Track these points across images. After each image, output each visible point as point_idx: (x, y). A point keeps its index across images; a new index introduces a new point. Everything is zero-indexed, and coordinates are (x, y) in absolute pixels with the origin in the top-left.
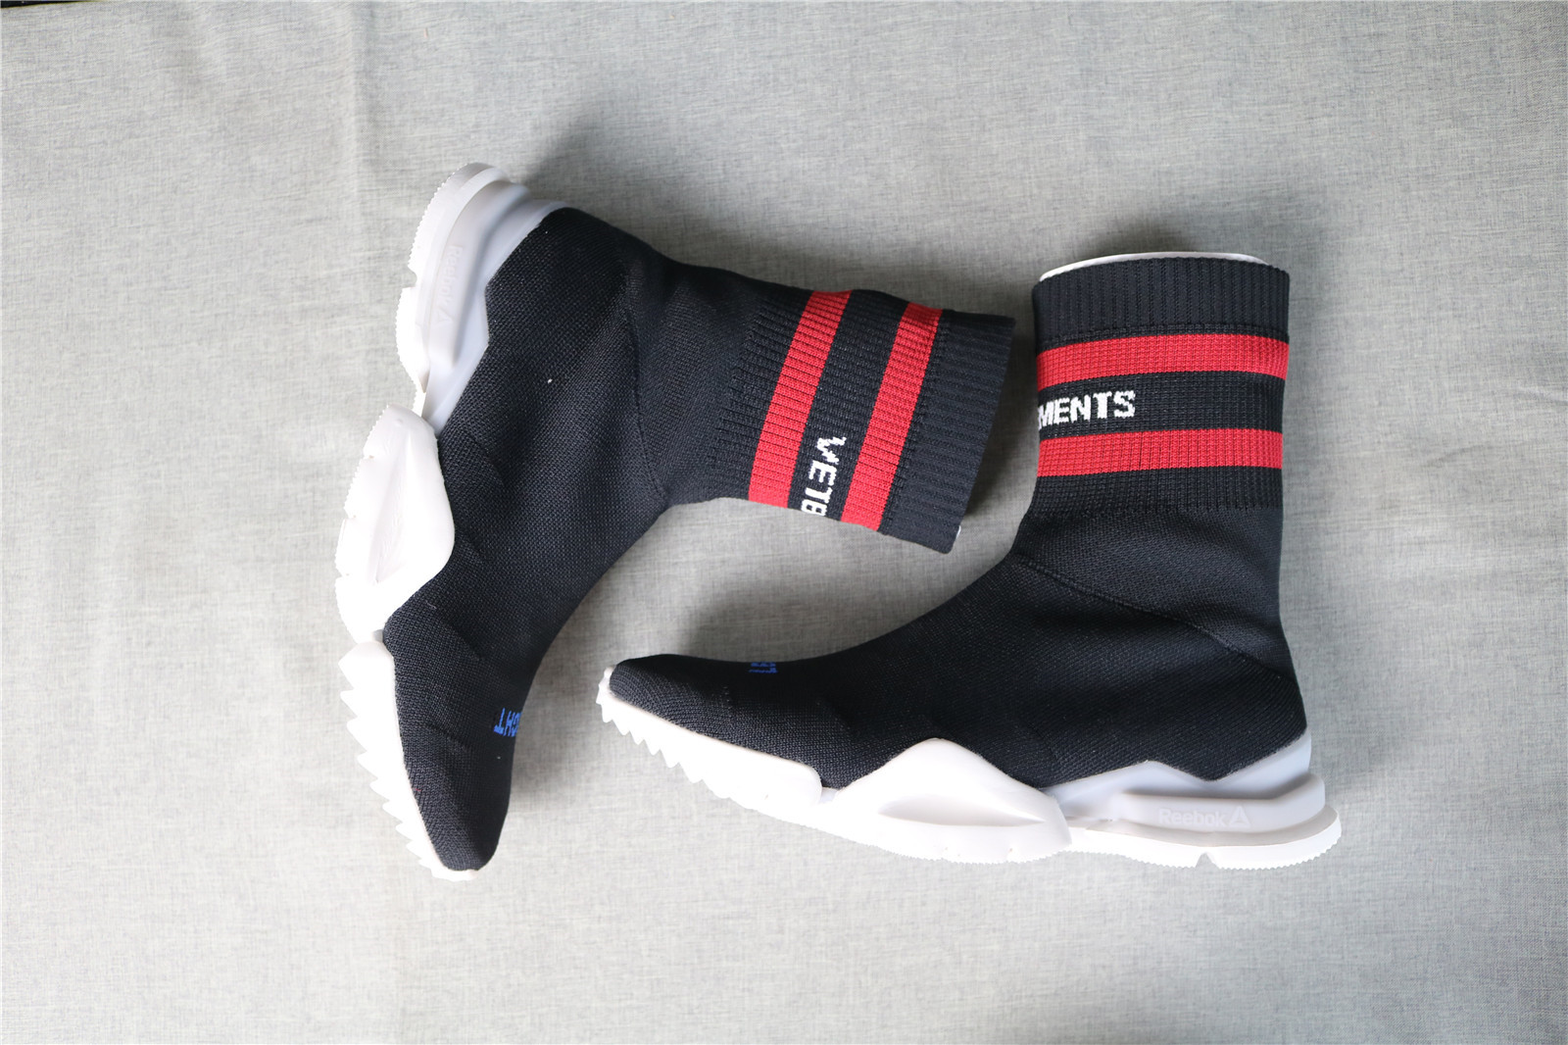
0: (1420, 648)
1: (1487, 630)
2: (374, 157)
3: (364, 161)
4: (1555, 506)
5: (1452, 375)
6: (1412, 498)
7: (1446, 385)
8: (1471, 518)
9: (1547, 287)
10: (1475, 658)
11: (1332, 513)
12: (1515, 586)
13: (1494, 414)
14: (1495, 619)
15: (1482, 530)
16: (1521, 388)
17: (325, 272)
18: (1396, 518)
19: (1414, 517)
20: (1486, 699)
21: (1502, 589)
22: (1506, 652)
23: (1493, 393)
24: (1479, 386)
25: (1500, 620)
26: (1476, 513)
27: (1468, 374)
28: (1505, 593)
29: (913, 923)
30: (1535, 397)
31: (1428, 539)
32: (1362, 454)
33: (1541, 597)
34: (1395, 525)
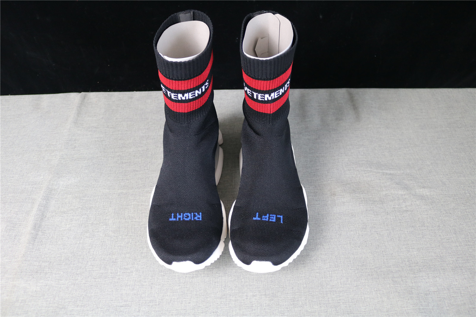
0: (348, 229)
1: (367, 225)
2: (75, 122)
3: (73, 122)
4: (380, 195)
5: (347, 167)
6: (339, 192)
7: (345, 169)
8: (357, 197)
9: (368, 150)
10: (364, 231)
11: (317, 196)
12: (373, 213)
13: (359, 175)
14: (369, 222)
15: (361, 199)
16: (365, 169)
17: (55, 143)
18: (336, 197)
19: (341, 196)
20: (370, 242)
21: (369, 214)
22: (374, 230)
23: (358, 170)
24: (354, 169)
25: (370, 222)
26: (358, 196)
27: (351, 167)
28: (370, 215)
29: (185, 309)
30: (369, 171)
31: (345, 202)
32: (324, 183)
33: (381, 216)
34: (336, 199)
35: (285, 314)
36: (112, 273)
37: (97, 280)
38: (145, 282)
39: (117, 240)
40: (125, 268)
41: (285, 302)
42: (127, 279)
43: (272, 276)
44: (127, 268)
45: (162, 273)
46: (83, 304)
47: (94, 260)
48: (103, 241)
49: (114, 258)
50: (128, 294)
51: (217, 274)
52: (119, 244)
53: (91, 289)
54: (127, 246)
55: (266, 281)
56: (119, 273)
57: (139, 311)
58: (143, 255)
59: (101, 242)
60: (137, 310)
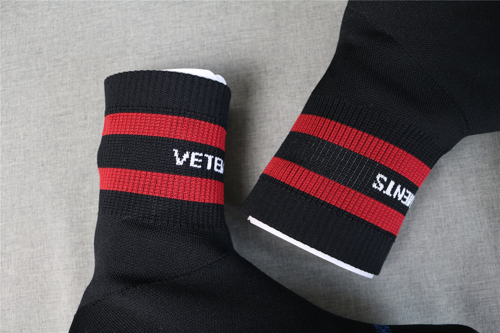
35: (297, 97)
36: (37, 70)
37: (19, 83)
38: (87, 76)
39: (35, 20)
40: (55, 60)
41: (296, 79)
42: (60, 75)
43: (273, 42)
44: (57, 59)
45: (110, 59)
46: (8, 120)
47: (8, 55)
48: (15, 23)
49: (36, 48)
50: (67, 96)
51: (191, 49)
52: (40, 25)
53: (15, 97)
54: (52, 26)
55: (265, 50)
56: (47, 69)
57: (86, 118)
58: (78, 36)
59: (13, 25)
60: (83, 117)
